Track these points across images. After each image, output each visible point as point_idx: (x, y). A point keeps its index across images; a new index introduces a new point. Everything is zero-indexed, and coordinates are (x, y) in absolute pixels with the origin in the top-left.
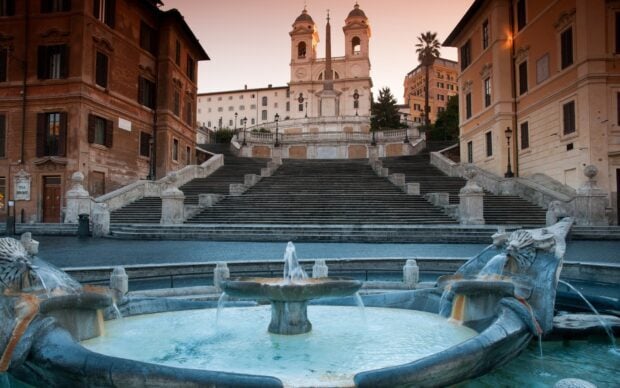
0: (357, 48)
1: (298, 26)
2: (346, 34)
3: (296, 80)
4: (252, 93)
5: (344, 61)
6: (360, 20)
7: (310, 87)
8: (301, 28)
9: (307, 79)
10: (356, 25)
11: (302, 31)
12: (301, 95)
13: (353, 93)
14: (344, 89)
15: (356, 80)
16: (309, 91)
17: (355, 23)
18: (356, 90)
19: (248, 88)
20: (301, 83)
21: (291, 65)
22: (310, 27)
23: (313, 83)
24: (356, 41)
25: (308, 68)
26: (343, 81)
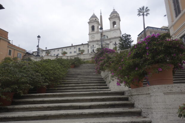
0: (115, 26)
1: (91, 19)
2: (110, 21)
3: (91, 40)
4: (74, 47)
5: (110, 31)
6: (115, 15)
7: (97, 43)
8: (92, 20)
9: (95, 39)
10: (114, 17)
11: (92, 21)
12: (93, 46)
13: (114, 43)
14: (110, 42)
15: (115, 38)
16: (96, 44)
17: (114, 16)
18: (116, 42)
19: (73, 45)
20: (93, 41)
21: (89, 34)
22: (96, 20)
23: (98, 41)
24: (114, 23)
25: (96, 35)
26: (110, 39)
